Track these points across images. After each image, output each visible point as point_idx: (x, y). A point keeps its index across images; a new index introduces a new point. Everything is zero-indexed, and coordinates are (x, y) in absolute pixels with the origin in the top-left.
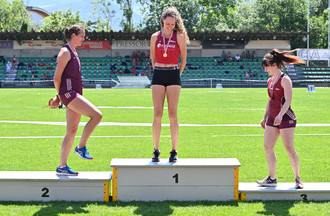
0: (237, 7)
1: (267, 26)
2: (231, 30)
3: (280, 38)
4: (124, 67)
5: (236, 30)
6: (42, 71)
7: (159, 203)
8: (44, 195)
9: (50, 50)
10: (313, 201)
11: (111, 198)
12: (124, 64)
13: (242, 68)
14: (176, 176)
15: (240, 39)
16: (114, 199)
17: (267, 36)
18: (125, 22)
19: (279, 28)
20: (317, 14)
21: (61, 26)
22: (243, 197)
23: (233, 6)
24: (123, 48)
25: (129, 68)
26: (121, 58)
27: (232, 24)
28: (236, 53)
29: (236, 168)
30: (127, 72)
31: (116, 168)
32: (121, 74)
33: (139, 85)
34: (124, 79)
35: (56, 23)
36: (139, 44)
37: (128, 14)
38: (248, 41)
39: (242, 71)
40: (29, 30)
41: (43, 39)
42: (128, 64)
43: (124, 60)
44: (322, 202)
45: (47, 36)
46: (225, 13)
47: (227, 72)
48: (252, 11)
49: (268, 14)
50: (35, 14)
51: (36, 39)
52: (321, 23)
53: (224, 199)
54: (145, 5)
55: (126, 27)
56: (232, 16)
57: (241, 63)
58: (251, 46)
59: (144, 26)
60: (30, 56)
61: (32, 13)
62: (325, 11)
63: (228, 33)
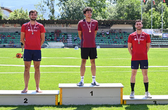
0: (107, 8)
1: (122, 18)
2: (104, 20)
3: (128, 23)
4: (51, 38)
5: (106, 20)
6: (9, 40)
7: (83, 105)
8: (25, 102)
9: (14, 29)
10: (160, 104)
11: (59, 103)
12: (50, 36)
13: (109, 38)
14: (92, 92)
15: (108, 24)
16: (61, 104)
17: (122, 23)
18: (51, 15)
19: (127, 19)
20: (146, 12)
21: (19, 17)
22: (125, 103)
23: (104, 8)
24: (50, 28)
25: (53, 38)
26: (49, 33)
27: (104, 17)
28: (106, 31)
29: (121, 88)
30: (52, 40)
31: (61, 88)
32: (49, 41)
33: (58, 47)
34: (51, 44)
35: (16, 16)
36: (58, 26)
37: (53, 12)
38: (112, 25)
39: (109, 40)
40: (3, 19)
41: (10, 23)
42: (53, 36)
43: (51, 34)
44: (164, 105)
45: (12, 22)
46: (100, 11)
47: (102, 40)
48: (114, 10)
49: (122, 12)
50: (5, 11)
51: (6, 23)
52: (148, 16)
53: (116, 103)
54: (61, 7)
55: (51, 17)
56: (104, 13)
57: (108, 36)
58: (114, 27)
59: (60, 17)
60: (3, 32)
61: (4, 10)
62: (150, 10)
63: (103, 21)
